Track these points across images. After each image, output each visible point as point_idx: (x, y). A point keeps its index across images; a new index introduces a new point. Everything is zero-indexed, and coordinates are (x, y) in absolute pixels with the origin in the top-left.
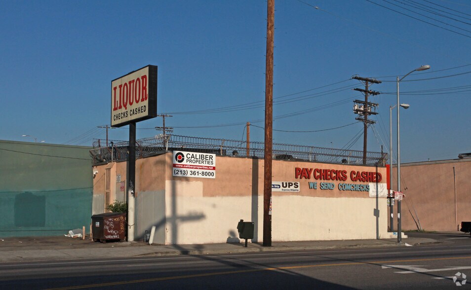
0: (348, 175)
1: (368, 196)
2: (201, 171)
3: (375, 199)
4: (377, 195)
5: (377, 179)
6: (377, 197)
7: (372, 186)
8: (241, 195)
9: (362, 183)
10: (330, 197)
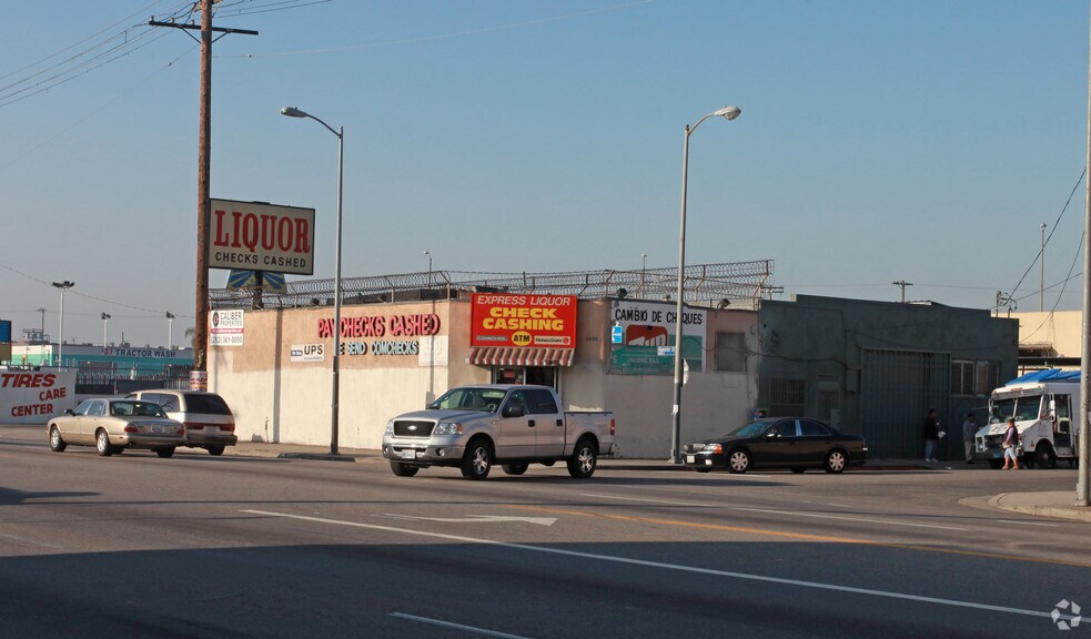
0: (387, 325)
1: (416, 364)
2: (231, 336)
3: (429, 370)
4: (432, 362)
5: (432, 327)
6: (432, 367)
7: (424, 341)
8: (265, 369)
9: (408, 338)
10: (361, 368)
